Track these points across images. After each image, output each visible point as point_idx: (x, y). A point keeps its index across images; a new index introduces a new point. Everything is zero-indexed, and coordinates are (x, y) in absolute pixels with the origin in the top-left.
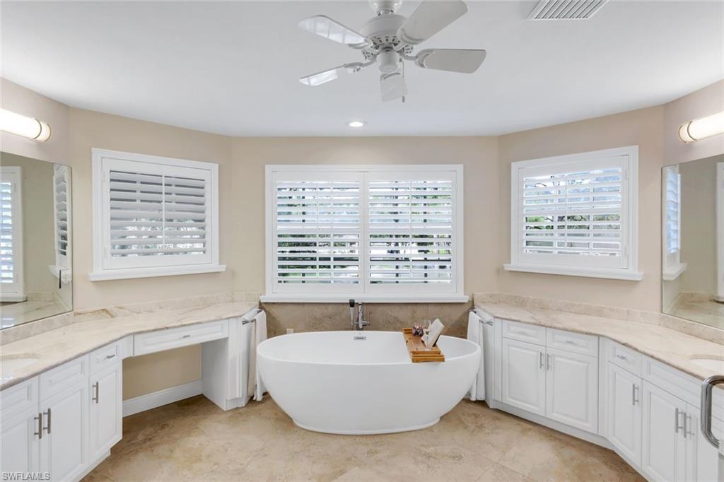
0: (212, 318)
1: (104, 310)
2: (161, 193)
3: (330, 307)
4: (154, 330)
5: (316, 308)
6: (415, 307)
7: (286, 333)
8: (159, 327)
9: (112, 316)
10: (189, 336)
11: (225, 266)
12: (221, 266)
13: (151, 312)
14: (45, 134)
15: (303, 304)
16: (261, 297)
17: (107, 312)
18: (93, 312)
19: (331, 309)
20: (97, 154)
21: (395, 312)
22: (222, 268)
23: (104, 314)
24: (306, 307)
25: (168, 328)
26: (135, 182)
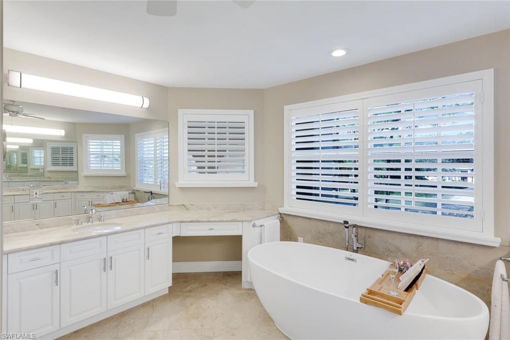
0: (229, 219)
1: (183, 205)
2: (215, 133)
3: (332, 225)
4: (191, 222)
5: (320, 224)
6: (420, 240)
7: (297, 241)
8: (194, 220)
9: (187, 209)
10: (212, 229)
11: (257, 183)
12: (255, 183)
13: (209, 209)
14: (147, 104)
15: (310, 219)
16: (279, 209)
17: (185, 206)
18: (178, 206)
19: (332, 227)
20: (181, 112)
21: (397, 242)
22: (255, 185)
23: (183, 207)
24: (312, 221)
25: (199, 222)
26: (204, 127)
